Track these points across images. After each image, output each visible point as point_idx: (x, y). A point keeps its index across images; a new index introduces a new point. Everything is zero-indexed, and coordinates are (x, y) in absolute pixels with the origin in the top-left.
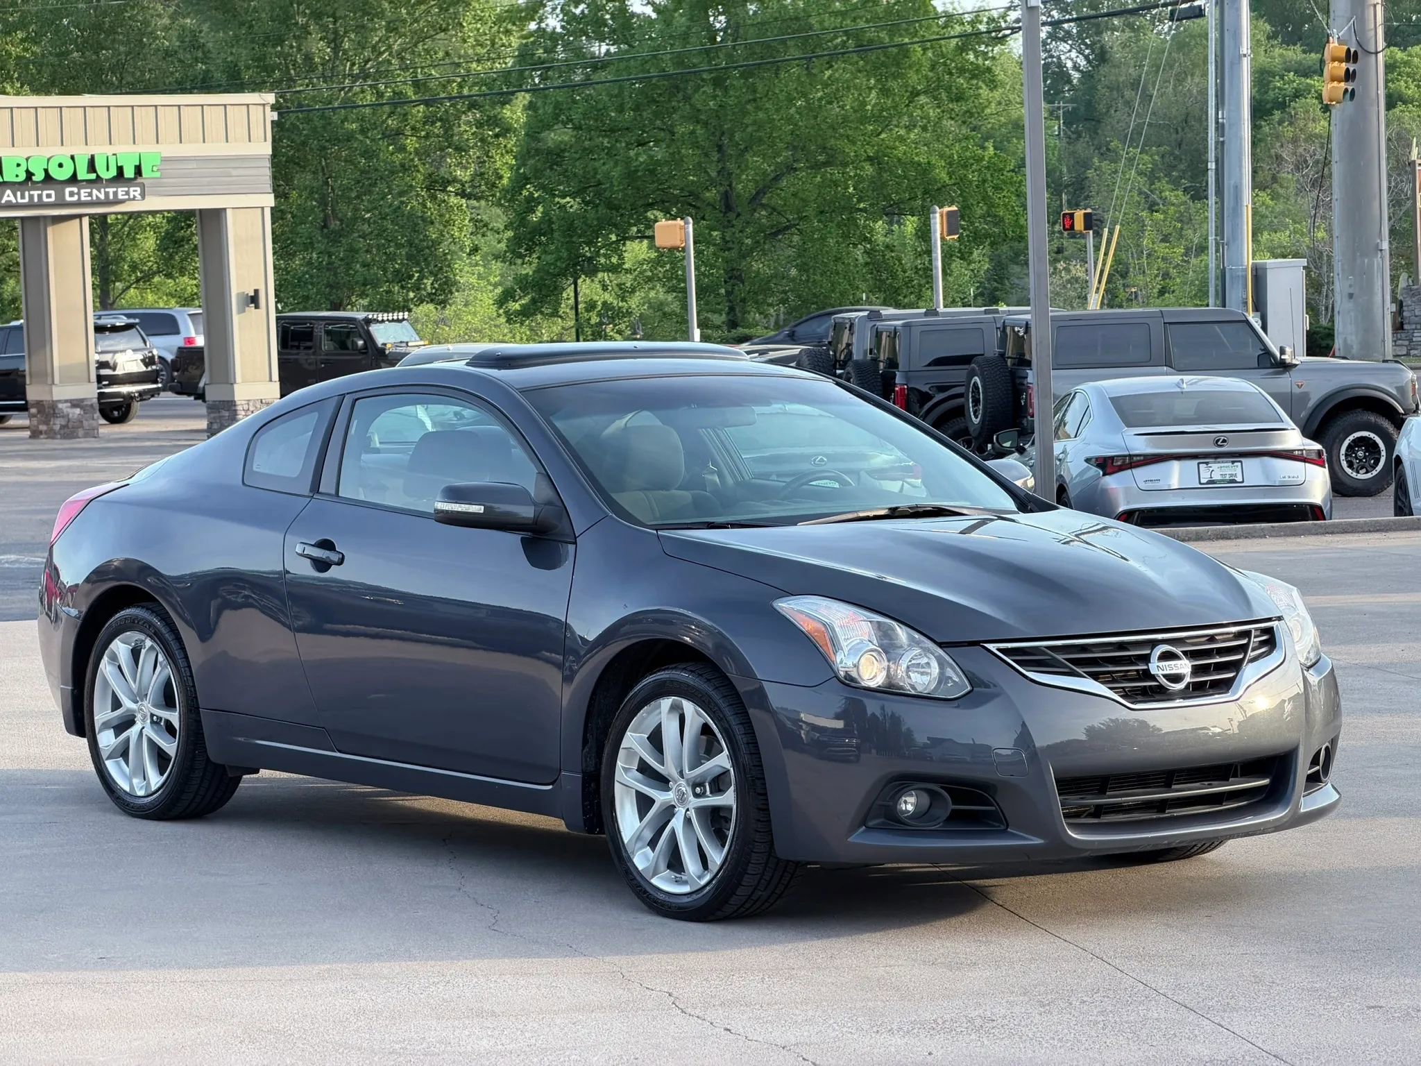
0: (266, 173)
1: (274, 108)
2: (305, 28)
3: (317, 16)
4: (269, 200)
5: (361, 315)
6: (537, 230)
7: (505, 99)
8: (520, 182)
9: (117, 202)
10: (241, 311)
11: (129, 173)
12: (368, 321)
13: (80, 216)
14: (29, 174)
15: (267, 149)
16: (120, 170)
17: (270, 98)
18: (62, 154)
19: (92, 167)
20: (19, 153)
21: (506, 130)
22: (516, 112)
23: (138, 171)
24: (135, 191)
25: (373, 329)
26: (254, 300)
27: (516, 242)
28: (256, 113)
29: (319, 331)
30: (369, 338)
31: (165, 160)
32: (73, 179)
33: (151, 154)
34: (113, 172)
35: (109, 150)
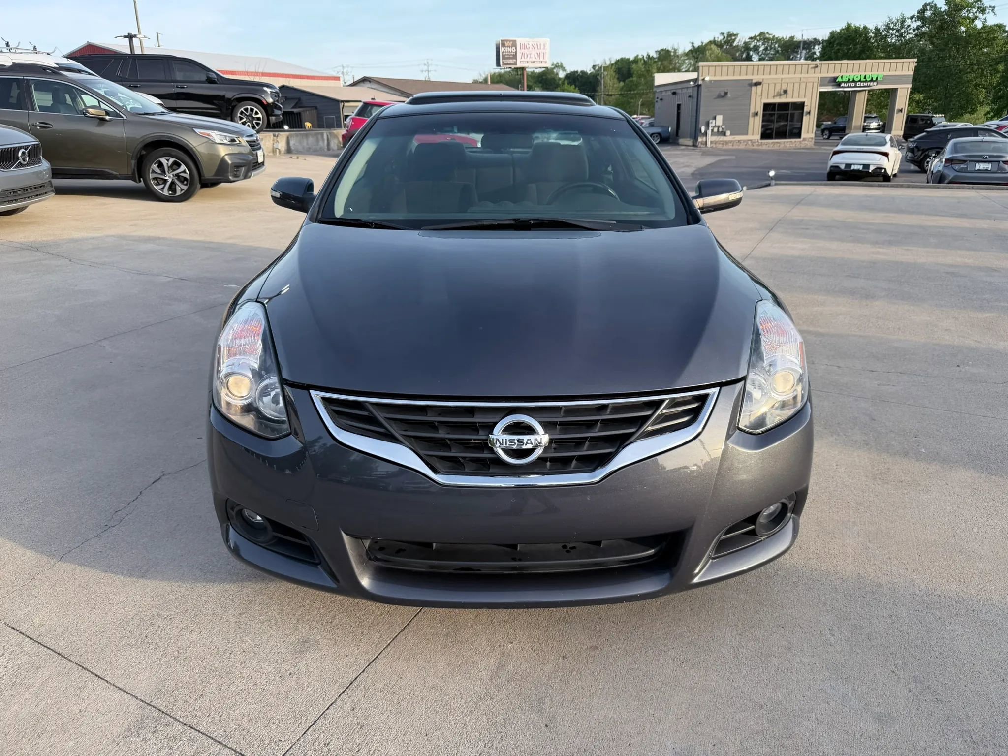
0: (911, 79)
1: (916, 63)
2: (951, 47)
3: (954, 44)
4: (910, 86)
5: (930, 115)
6: (1001, 97)
7: (998, 63)
8: (999, 84)
9: (870, 86)
10: (897, 113)
11: (874, 79)
12: (932, 117)
13: (865, 90)
14: (849, 79)
15: (912, 73)
16: (872, 78)
17: (916, 60)
18: (858, 74)
19: (865, 78)
20: (847, 75)
21: (998, 72)
22: (1001, 67)
23: (877, 78)
24: (875, 83)
25: (933, 118)
26: (901, 111)
27: (994, 99)
28: (911, 64)
29: (920, 118)
30: (931, 121)
31: (884, 76)
32: (860, 81)
33: (881, 75)
34: (870, 79)
35: (870, 73)
